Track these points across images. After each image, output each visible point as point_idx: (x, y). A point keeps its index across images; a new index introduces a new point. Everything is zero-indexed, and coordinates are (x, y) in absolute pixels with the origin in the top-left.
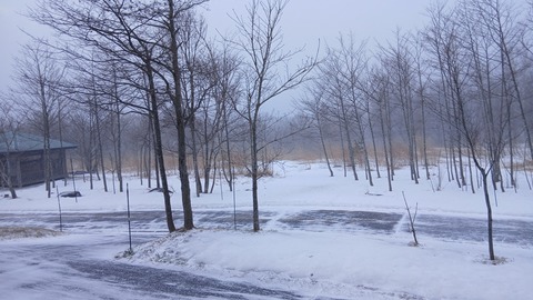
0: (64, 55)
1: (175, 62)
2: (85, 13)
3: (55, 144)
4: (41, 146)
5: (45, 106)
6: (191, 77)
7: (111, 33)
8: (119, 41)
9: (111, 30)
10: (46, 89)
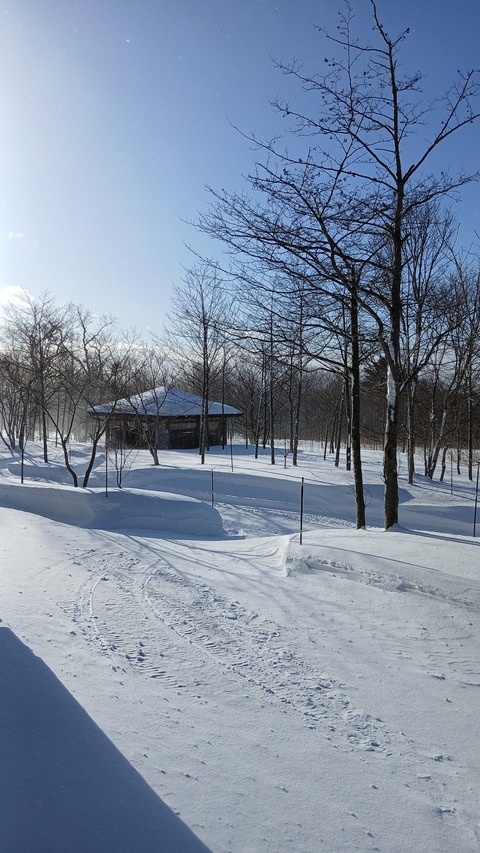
0: (237, 283)
1: (396, 290)
2: (272, 219)
3: (216, 407)
4: (198, 411)
5: (206, 356)
6: (419, 314)
7: (303, 249)
8: (316, 260)
9: (305, 244)
10: (210, 331)
